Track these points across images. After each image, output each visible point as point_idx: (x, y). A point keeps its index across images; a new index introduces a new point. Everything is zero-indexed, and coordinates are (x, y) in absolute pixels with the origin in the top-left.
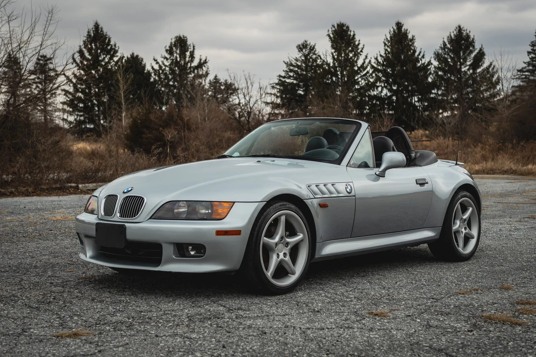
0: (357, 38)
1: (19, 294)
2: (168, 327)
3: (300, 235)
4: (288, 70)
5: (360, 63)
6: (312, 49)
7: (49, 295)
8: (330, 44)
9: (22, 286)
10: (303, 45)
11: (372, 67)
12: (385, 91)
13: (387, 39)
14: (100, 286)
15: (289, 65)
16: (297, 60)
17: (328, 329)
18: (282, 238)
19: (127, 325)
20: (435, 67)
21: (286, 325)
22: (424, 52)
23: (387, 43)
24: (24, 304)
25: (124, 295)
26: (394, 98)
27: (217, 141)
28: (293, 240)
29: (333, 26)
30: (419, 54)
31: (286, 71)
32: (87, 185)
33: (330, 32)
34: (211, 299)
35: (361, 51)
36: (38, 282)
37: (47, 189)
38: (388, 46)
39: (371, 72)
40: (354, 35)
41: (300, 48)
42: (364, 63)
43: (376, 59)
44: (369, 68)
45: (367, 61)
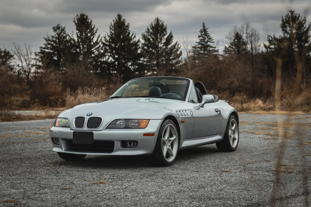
0: (93, 24)
3: (174, 137)
4: (47, 44)
5: (95, 40)
6: (63, 30)
8: (75, 27)
10: (57, 27)
11: (103, 43)
12: (111, 58)
13: (112, 25)
15: (47, 40)
16: (53, 37)
18: (168, 138)
20: (142, 44)
22: (135, 34)
23: (112, 27)
26: (116, 63)
29: (78, 15)
30: (132, 36)
31: (46, 44)
33: (75, 19)
35: (96, 32)
38: (112, 30)
39: (102, 46)
40: (91, 22)
41: (55, 29)
42: (97, 40)
43: (105, 38)
44: (100, 43)
45: (99, 39)
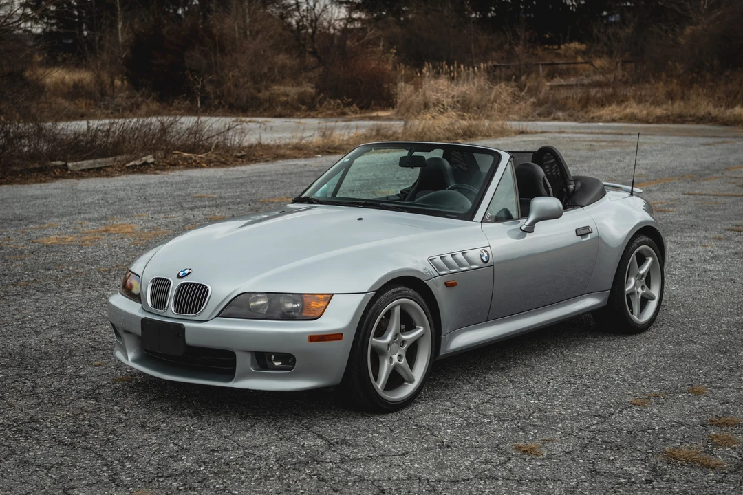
1: (40, 416)
2: (255, 481)
3: (419, 329)
7: (81, 417)
9: (39, 397)
14: (146, 398)
17: (464, 480)
18: (396, 335)
19: (200, 479)
21: (408, 475)
24: (52, 436)
25: (182, 415)
27: (266, 70)
28: (409, 337)
32: (80, 163)
34: (303, 422)
36: (59, 389)
37: (21, 172)
